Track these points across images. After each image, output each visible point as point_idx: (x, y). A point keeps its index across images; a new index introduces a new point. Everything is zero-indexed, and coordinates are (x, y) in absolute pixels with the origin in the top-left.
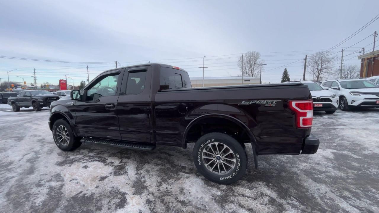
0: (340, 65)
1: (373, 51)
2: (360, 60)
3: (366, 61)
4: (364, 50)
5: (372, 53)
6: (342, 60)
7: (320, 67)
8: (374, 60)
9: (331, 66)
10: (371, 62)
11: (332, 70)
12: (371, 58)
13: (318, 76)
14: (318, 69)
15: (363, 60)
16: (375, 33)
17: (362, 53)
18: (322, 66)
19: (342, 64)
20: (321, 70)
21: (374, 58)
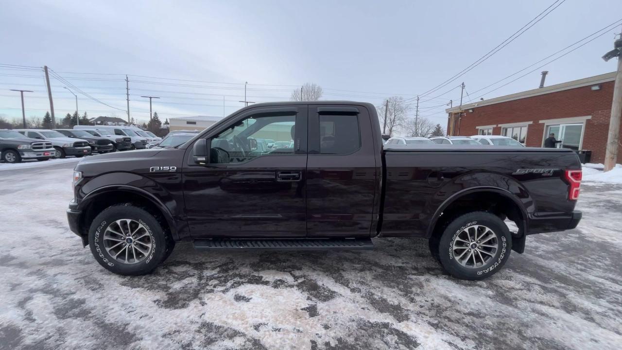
0: (415, 117)
1: (460, 104)
2: (448, 114)
3: (453, 116)
4: (451, 103)
5: (460, 107)
6: (417, 111)
7: (393, 116)
8: (461, 116)
9: (404, 117)
10: (458, 118)
11: (405, 121)
12: (458, 113)
13: (391, 128)
14: (391, 120)
15: (450, 114)
16: (463, 84)
17: (449, 107)
18: (395, 116)
19: (417, 115)
20: (394, 120)
21: (461, 113)
